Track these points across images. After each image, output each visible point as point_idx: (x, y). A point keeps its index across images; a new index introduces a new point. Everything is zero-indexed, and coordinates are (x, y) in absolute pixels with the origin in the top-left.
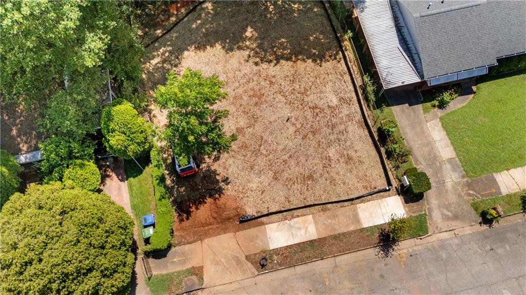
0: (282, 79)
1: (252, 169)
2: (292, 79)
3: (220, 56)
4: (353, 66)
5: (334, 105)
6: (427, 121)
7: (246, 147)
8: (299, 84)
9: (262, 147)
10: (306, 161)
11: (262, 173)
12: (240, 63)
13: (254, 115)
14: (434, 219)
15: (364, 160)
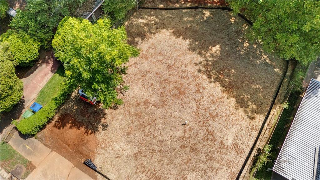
0: (207, 94)
1: (128, 134)
3: (183, 47)
4: (268, 130)
5: (226, 144)
7: (140, 117)
8: (217, 108)
10: (168, 165)
11: (131, 143)
12: (191, 62)
13: (166, 101)
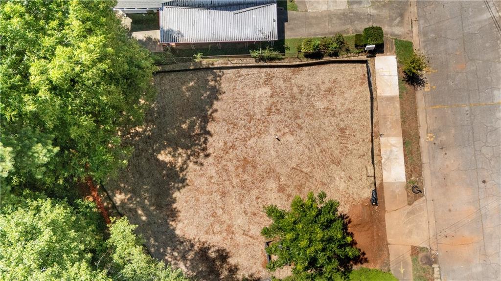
2: (232, 126)
5: (270, 91)
6: (306, 11)
9: (304, 170)
11: (330, 175)
13: (267, 171)
14: (400, 33)
15: (334, 78)
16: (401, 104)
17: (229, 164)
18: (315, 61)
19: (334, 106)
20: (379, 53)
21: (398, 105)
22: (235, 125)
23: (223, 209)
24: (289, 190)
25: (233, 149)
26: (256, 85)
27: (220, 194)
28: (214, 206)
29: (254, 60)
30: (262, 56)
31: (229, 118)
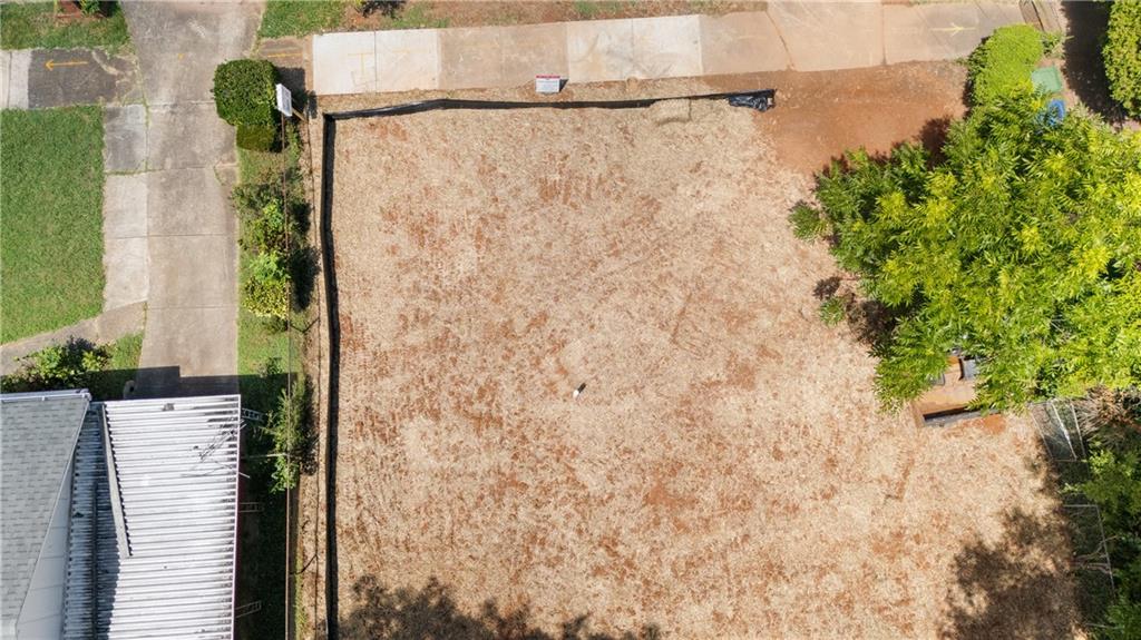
2: (537, 550)
5: (419, 419)
6: (145, 307)
9: (677, 307)
10: (549, 245)
11: (690, 227)
13: (688, 425)
14: (241, 22)
15: (380, 218)
16: (466, 22)
17: (669, 555)
18: (321, 278)
19: (471, 217)
20: (303, 83)
21: (468, 33)
22: (534, 538)
23: (822, 572)
24: (746, 353)
25: (615, 544)
26: (397, 469)
27: (771, 585)
28: (814, 605)
29: (306, 479)
30: (293, 452)
31: (508, 560)
